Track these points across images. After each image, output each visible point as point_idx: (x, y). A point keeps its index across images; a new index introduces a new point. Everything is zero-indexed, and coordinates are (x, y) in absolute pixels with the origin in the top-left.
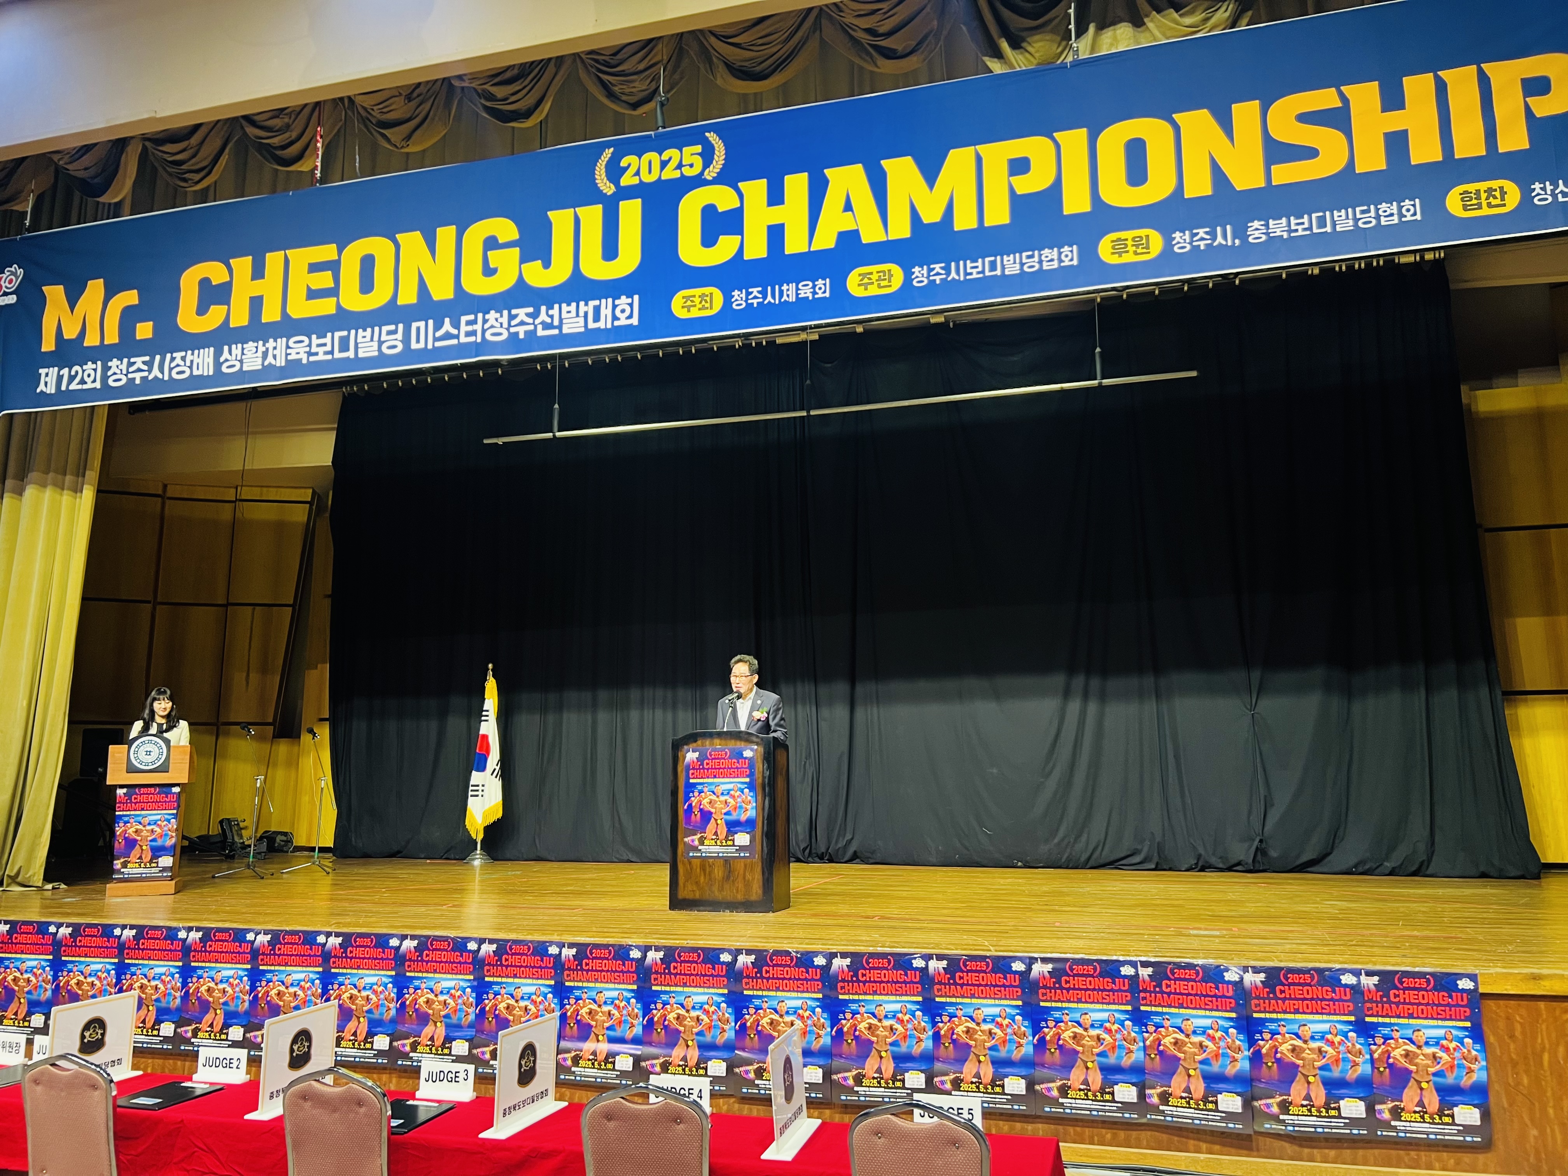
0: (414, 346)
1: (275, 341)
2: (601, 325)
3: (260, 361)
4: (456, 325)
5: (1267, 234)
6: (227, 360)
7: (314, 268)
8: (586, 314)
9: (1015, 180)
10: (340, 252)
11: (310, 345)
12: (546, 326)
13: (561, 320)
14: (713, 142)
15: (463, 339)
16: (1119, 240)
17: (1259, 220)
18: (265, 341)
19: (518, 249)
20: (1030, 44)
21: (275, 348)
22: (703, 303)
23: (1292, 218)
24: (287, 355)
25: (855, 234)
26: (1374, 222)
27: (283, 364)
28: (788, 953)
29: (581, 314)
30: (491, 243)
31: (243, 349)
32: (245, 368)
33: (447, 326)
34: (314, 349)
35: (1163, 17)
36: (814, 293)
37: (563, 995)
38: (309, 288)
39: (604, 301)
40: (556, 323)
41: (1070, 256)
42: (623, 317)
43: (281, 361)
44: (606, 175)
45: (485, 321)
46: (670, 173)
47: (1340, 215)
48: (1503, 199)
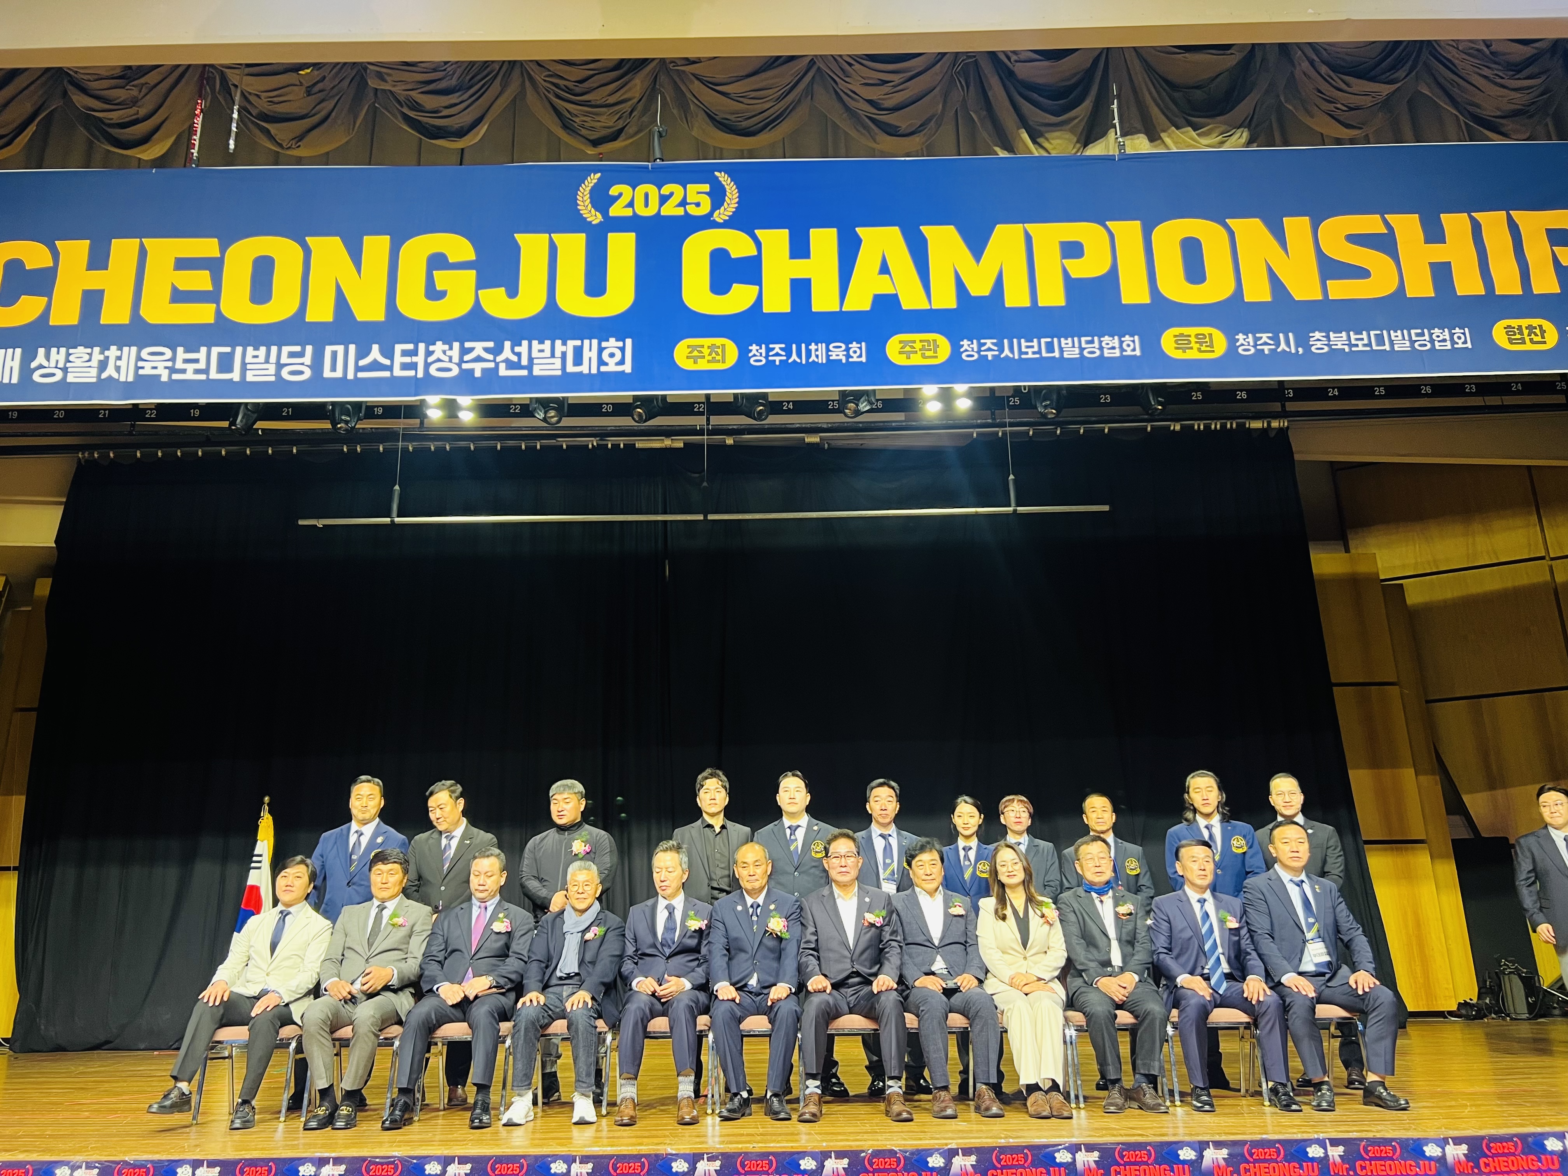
0: (327, 373)
1: (120, 349)
2: (584, 369)
3: (94, 372)
4: (388, 353)
5: (1329, 345)
6: (41, 367)
7: (183, 264)
8: (564, 354)
9: (1069, 263)
10: (223, 250)
11: (173, 359)
13: (531, 359)
14: (724, 183)
15: (398, 372)
16: (1182, 335)
17: (1320, 331)
18: (105, 348)
21: (119, 358)
22: (714, 355)
23: (1351, 333)
24: (138, 368)
25: (894, 299)
26: (1429, 346)
27: (131, 379)
29: (558, 354)
30: (438, 262)
31: (68, 354)
32: (70, 379)
33: (375, 353)
34: (179, 365)
36: (848, 356)
38: (175, 289)
39: (586, 342)
40: (524, 362)
41: (1132, 346)
42: (612, 362)
43: (127, 375)
44: (591, 202)
45: (429, 353)
46: (670, 209)
47: (1397, 335)
48: (1543, 337)
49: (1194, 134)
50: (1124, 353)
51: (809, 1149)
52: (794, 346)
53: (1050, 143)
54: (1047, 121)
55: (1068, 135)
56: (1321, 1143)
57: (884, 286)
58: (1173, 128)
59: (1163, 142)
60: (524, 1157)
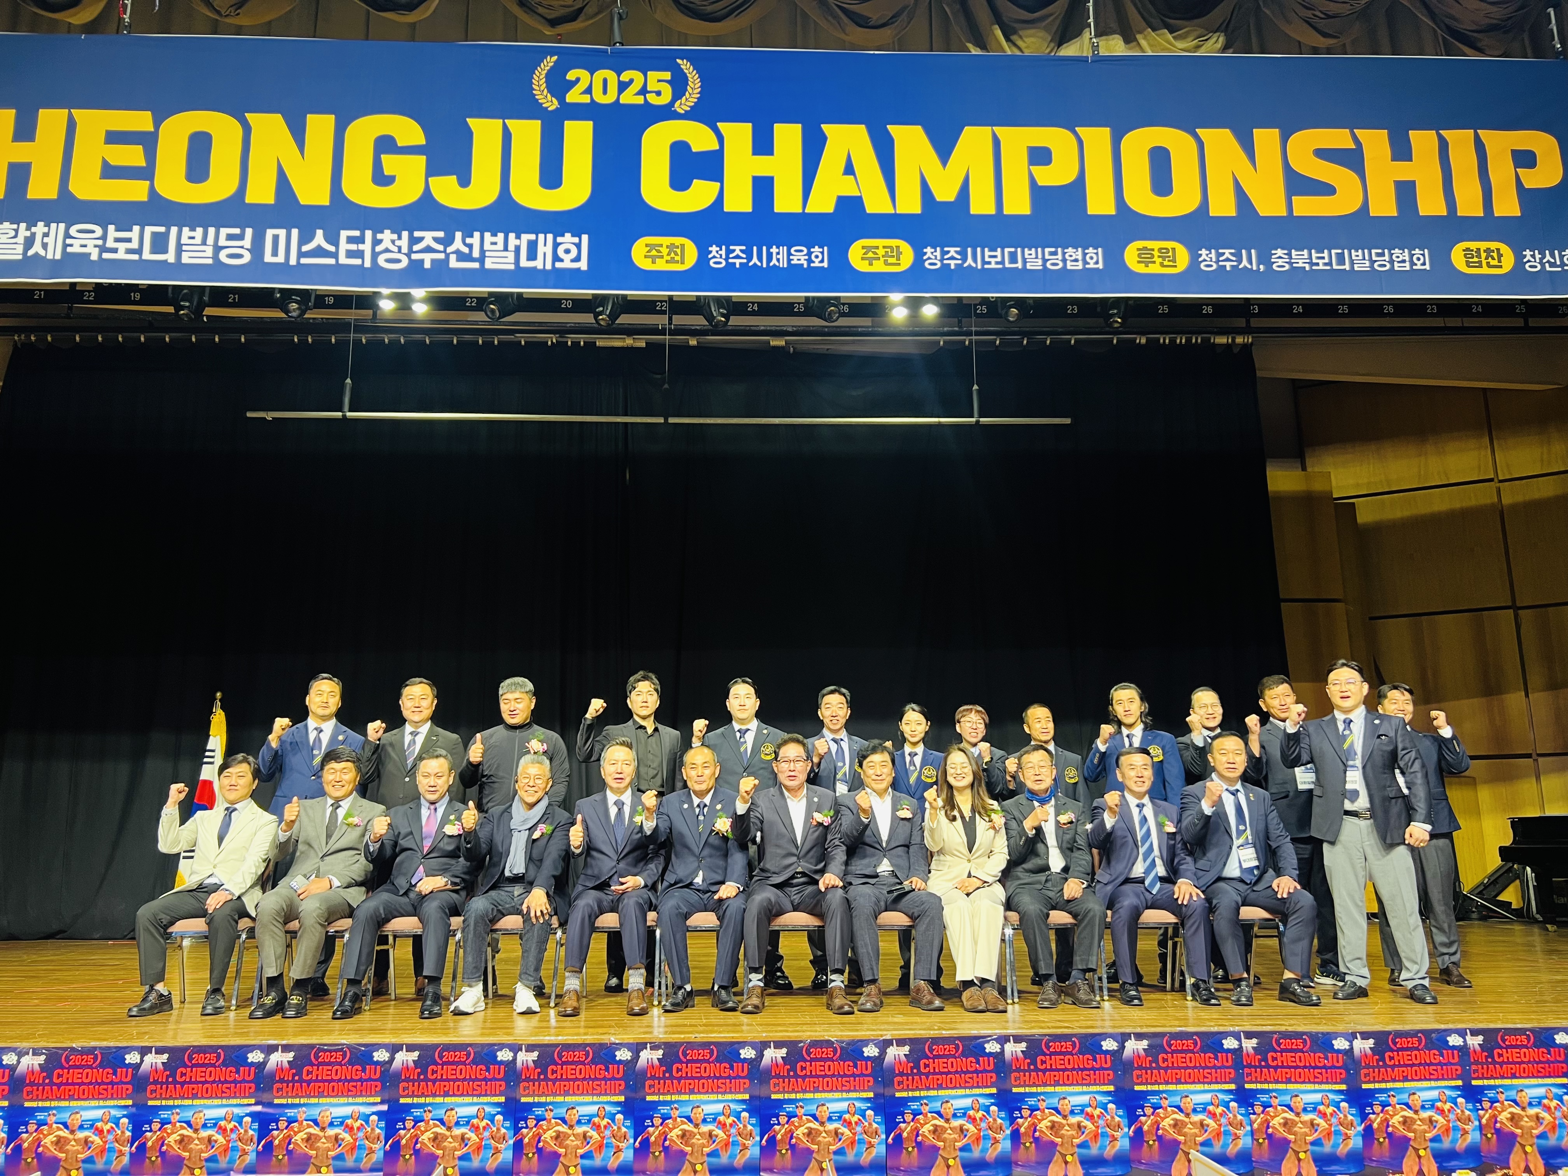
0: (268, 258)
1: (47, 225)
2: (538, 264)
4: (333, 239)
5: (1290, 263)
7: (114, 138)
8: (517, 249)
9: (1035, 169)
10: (157, 124)
11: (104, 237)
12: (462, 257)
13: (482, 251)
14: (686, 72)
15: (343, 260)
17: (1283, 249)
18: (30, 225)
19: (423, 158)
21: (46, 235)
22: (673, 255)
23: (1313, 251)
24: (65, 246)
25: (857, 200)
26: (1388, 266)
27: (58, 256)
29: (511, 247)
30: (385, 145)
33: (319, 239)
34: (110, 244)
36: (810, 261)
38: (105, 163)
39: (541, 237)
41: (1095, 258)
42: (567, 258)
43: (54, 253)
44: (547, 87)
45: (376, 242)
46: (629, 98)
47: (1357, 254)
48: (1500, 261)
49: (1170, 37)
50: (1087, 266)
51: (749, 1039)
52: (755, 248)
53: (1024, 41)
54: (1022, 18)
55: (1042, 33)
56: (1236, 1036)
57: (848, 188)
58: (1149, 30)
59: (1139, 44)
60: (470, 1045)
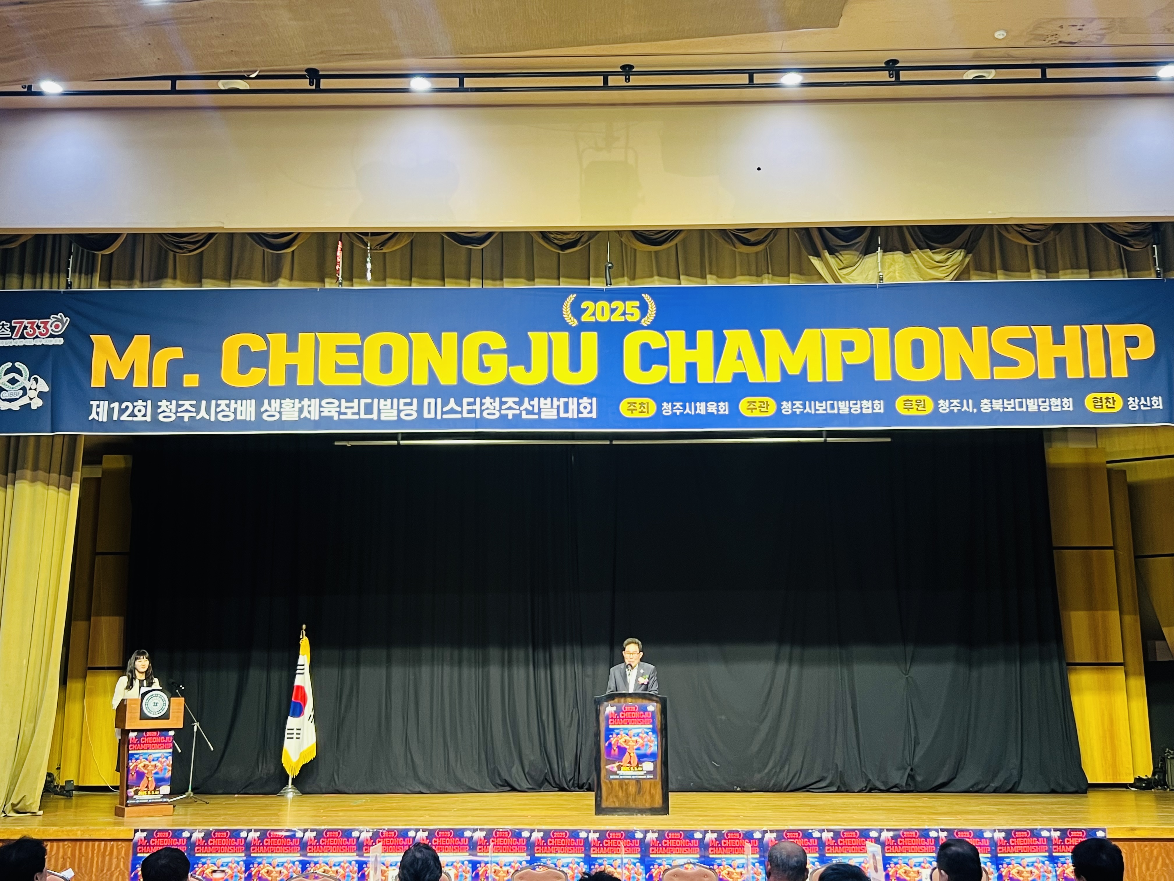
0: (426, 415)
1: (310, 400)
2: (570, 415)
3: (297, 414)
4: (459, 404)
5: (991, 407)
6: (266, 411)
7: (341, 349)
8: (558, 407)
9: (846, 354)
10: (363, 340)
11: (339, 406)
12: (528, 412)
13: (540, 409)
14: (647, 301)
15: (465, 415)
16: (908, 400)
17: (988, 399)
18: (301, 400)
19: (506, 356)
20: (841, 254)
21: (309, 406)
22: (642, 408)
23: (1005, 400)
24: (320, 412)
25: (744, 375)
26: (1048, 409)
27: (317, 418)
28: (738, 832)
29: (555, 406)
30: (485, 349)
31: (281, 404)
32: (284, 418)
33: (452, 404)
34: (343, 410)
35: (922, 252)
36: (718, 410)
37: (590, 863)
38: (337, 365)
39: (571, 399)
40: (536, 410)
41: (879, 406)
42: (585, 412)
43: (315, 416)
44: (572, 312)
45: (482, 404)
46: (616, 318)
47: (1030, 402)
48: (1114, 404)
49: (930, 253)
50: (874, 411)
52: (688, 404)
55: (854, 252)
57: (739, 368)
58: (918, 249)
